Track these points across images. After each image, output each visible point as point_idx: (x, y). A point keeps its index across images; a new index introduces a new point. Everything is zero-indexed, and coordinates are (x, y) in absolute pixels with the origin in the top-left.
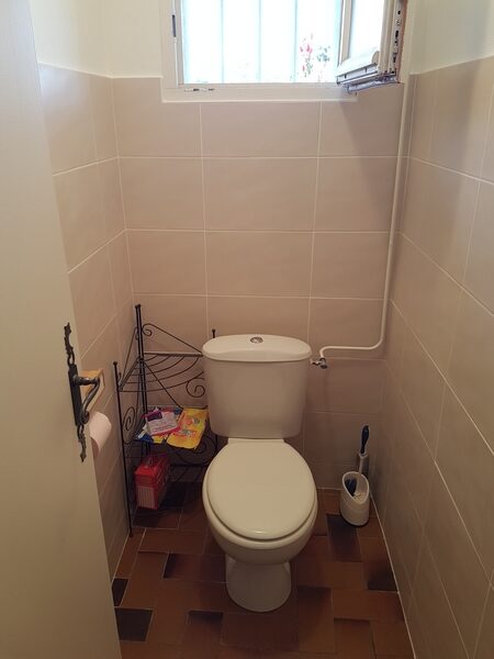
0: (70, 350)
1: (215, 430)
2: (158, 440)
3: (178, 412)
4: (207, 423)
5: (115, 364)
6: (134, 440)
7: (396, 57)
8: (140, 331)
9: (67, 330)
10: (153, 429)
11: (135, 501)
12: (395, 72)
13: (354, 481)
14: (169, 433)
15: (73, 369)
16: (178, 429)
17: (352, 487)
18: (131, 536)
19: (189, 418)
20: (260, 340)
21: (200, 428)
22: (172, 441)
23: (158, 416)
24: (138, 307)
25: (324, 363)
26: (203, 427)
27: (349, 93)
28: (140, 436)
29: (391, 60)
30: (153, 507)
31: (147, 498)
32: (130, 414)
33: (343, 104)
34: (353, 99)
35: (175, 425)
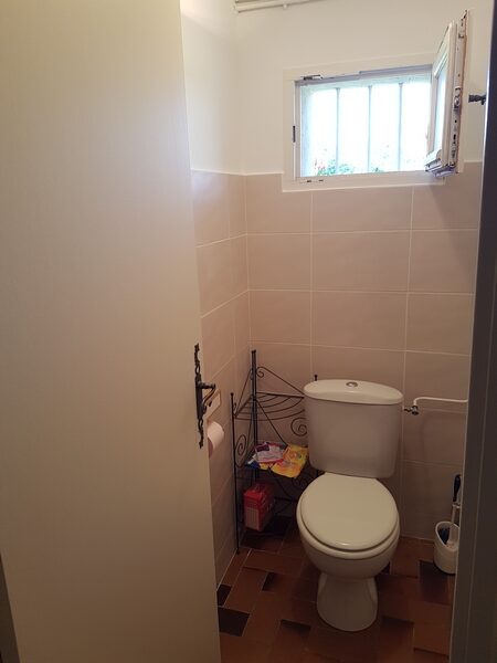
0: (197, 362)
1: (314, 464)
2: (264, 467)
3: (284, 447)
4: (308, 458)
5: (232, 395)
6: (245, 465)
7: (455, 153)
8: (254, 373)
9: (197, 348)
10: (261, 458)
11: (243, 522)
12: (455, 165)
13: (447, 530)
14: (274, 463)
15: (198, 377)
16: (282, 460)
17: (445, 535)
18: (238, 553)
19: (292, 452)
20: (356, 384)
21: (301, 462)
22: (276, 469)
23: (265, 448)
24: (254, 352)
25: (415, 410)
26: (304, 462)
27: (438, 178)
28: (250, 463)
29: (451, 156)
30: (258, 528)
31: (253, 519)
32: (242, 440)
33: (432, 187)
34: (441, 183)
35: (280, 457)
